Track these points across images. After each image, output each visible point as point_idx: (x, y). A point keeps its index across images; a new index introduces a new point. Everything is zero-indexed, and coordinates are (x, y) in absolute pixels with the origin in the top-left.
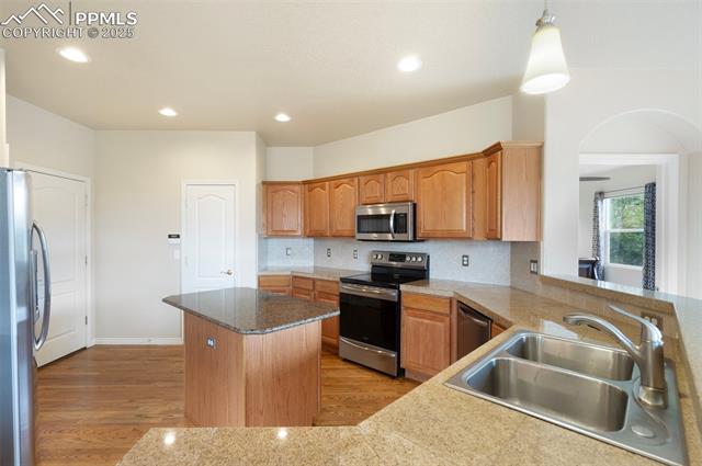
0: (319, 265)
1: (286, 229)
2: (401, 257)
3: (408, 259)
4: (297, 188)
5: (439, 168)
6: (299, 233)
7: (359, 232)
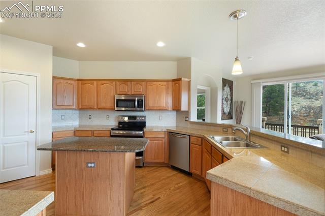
0: (82, 124)
1: (66, 104)
2: (135, 117)
3: (138, 118)
4: (73, 82)
5: (155, 83)
6: (74, 107)
7: (117, 107)
